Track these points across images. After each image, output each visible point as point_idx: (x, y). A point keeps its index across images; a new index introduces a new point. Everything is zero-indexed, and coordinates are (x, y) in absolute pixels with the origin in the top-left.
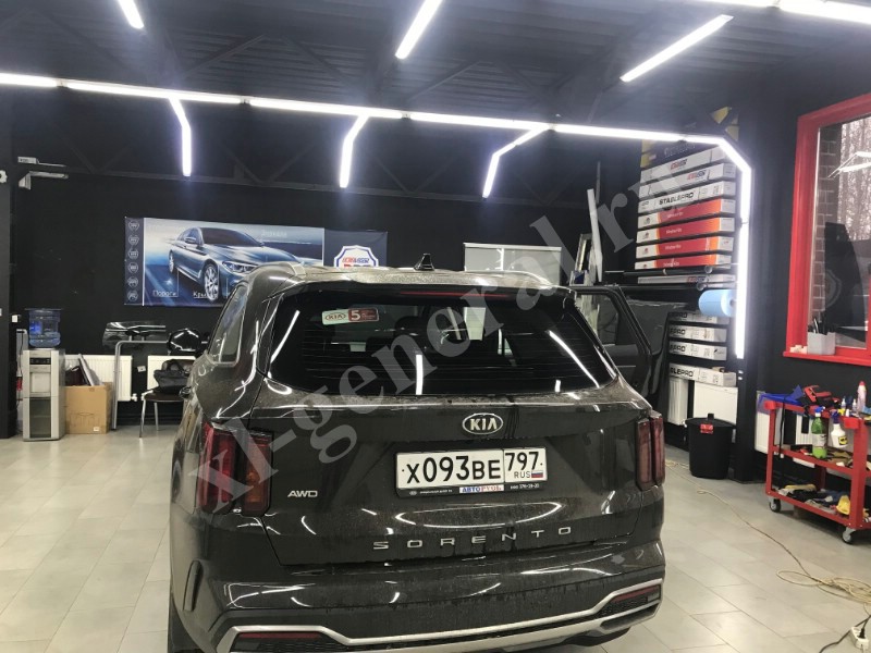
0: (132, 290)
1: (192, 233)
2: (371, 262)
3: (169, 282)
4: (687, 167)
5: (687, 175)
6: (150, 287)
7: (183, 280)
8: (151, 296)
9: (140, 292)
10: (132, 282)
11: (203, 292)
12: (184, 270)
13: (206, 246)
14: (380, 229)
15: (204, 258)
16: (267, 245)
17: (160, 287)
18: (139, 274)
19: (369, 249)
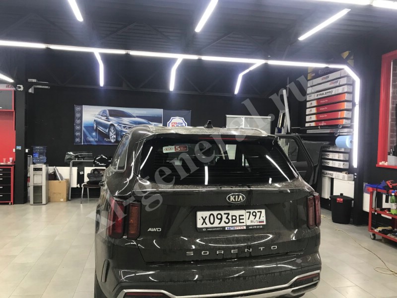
0: (77, 137)
1: (104, 112)
2: (184, 125)
3: (94, 134)
4: (329, 79)
5: (329, 82)
6: (85, 136)
7: (100, 133)
8: (86, 140)
9: (81, 139)
10: (77, 134)
11: (109, 138)
12: (101, 128)
13: (110, 118)
14: (188, 109)
15: (109, 123)
16: (138, 117)
17: (90, 137)
18: (81, 130)
19: (183, 118)
